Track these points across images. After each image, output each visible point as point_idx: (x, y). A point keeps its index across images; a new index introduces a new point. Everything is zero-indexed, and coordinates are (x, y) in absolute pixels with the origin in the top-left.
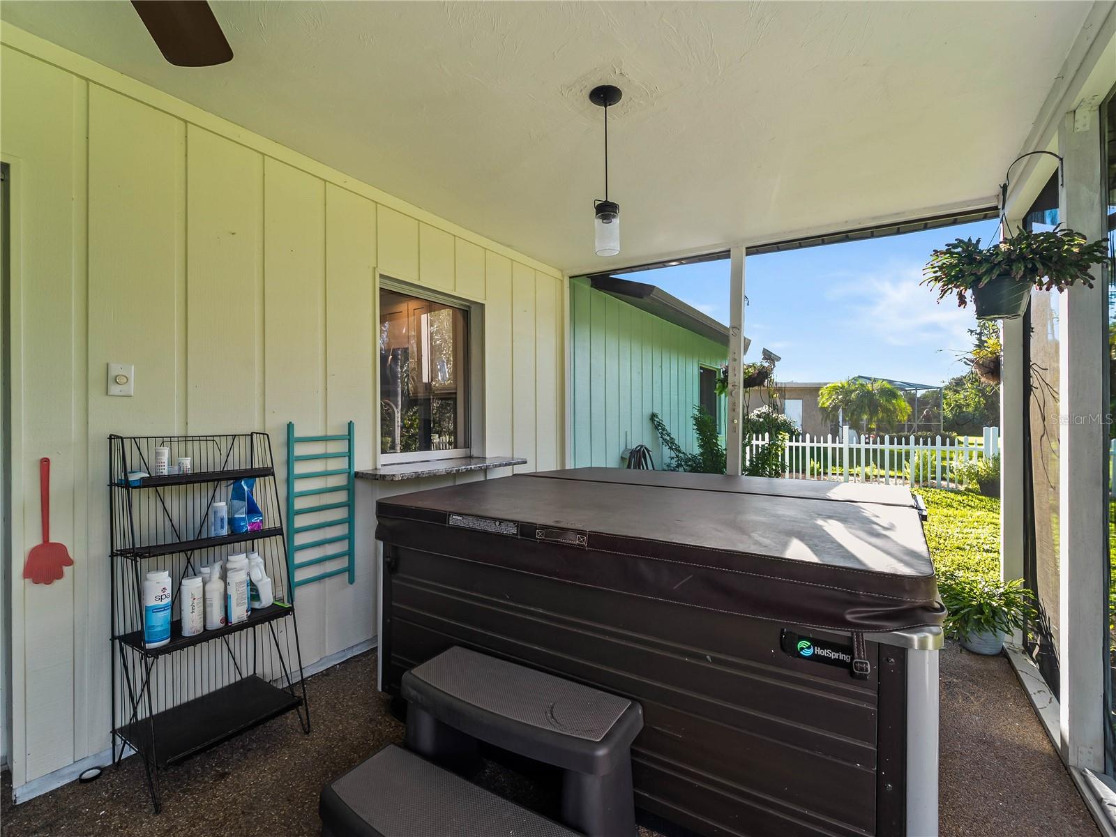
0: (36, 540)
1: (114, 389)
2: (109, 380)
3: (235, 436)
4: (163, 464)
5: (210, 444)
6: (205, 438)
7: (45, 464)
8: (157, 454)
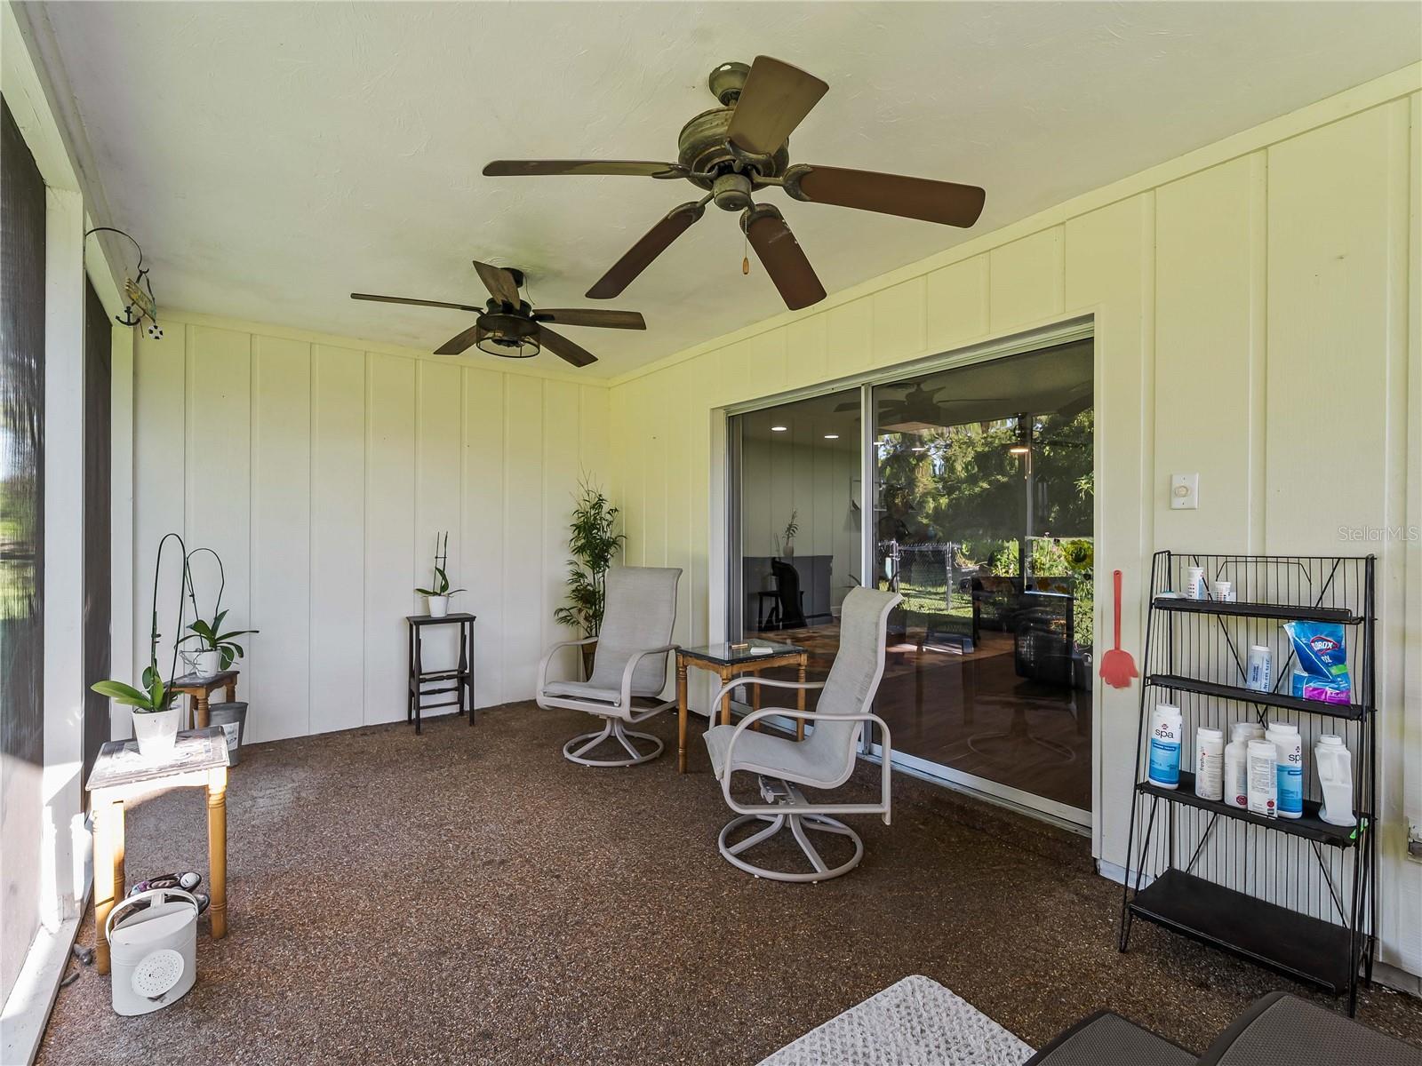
0: (1110, 646)
1: (1178, 503)
2: (1172, 493)
3: (1339, 559)
4: (1192, 587)
5: (1293, 568)
6: (1285, 560)
7: (1117, 574)
8: (1190, 575)
